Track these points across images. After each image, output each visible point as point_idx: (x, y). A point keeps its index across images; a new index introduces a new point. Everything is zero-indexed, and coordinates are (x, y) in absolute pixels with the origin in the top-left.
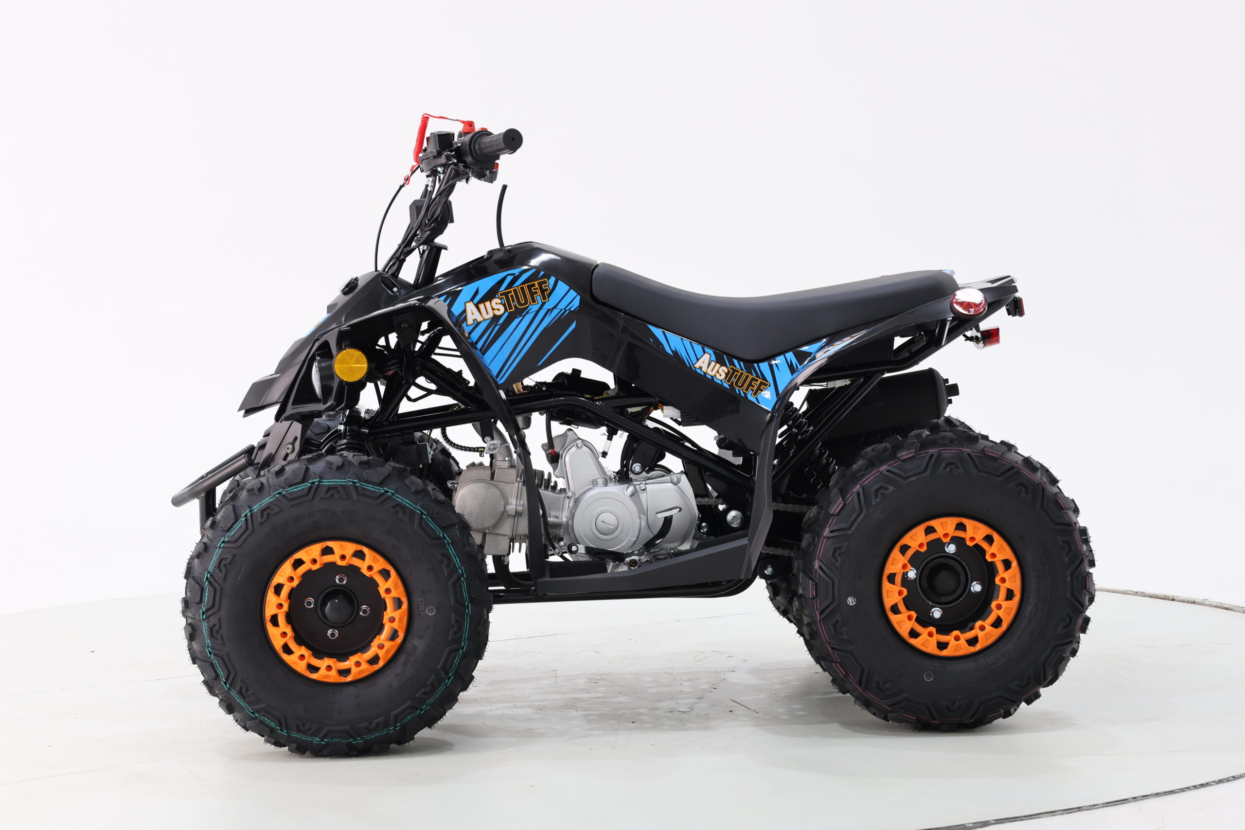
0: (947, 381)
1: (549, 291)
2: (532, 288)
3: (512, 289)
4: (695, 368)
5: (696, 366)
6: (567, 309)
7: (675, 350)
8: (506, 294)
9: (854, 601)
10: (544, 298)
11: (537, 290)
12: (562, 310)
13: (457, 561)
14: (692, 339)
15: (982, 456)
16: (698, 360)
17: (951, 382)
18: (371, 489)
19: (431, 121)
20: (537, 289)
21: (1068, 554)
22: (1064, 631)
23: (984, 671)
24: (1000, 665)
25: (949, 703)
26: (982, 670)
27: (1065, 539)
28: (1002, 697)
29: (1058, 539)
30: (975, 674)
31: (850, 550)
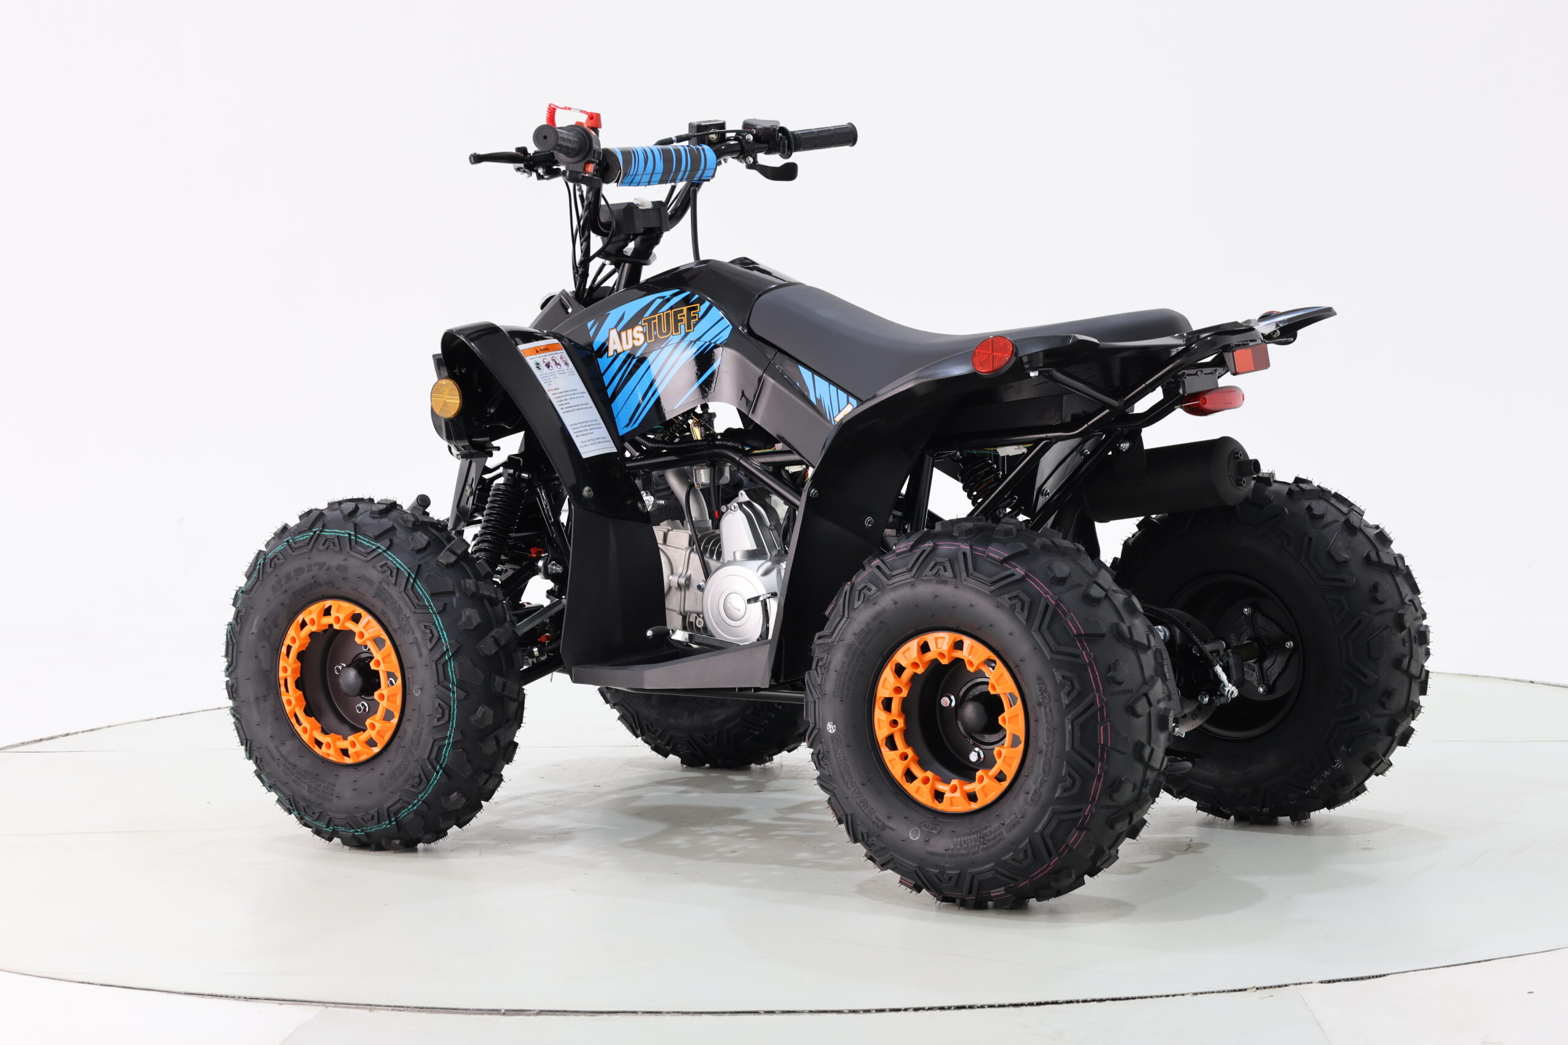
1: (697, 319)
2: (679, 315)
3: (656, 316)
4: (834, 421)
5: (836, 419)
6: (712, 341)
7: (819, 398)
8: (649, 321)
10: (689, 327)
11: (683, 318)
12: (706, 342)
13: (443, 635)
14: (839, 387)
15: (981, 557)
16: (840, 411)
18: (365, 543)
19: (558, 113)
20: (684, 316)
21: (1069, 694)
22: (1066, 795)
23: (976, 836)
24: (992, 830)
25: (938, 871)
26: (974, 833)
27: (1067, 674)
28: (997, 872)
29: (1055, 673)
30: (966, 838)
31: (830, 663)
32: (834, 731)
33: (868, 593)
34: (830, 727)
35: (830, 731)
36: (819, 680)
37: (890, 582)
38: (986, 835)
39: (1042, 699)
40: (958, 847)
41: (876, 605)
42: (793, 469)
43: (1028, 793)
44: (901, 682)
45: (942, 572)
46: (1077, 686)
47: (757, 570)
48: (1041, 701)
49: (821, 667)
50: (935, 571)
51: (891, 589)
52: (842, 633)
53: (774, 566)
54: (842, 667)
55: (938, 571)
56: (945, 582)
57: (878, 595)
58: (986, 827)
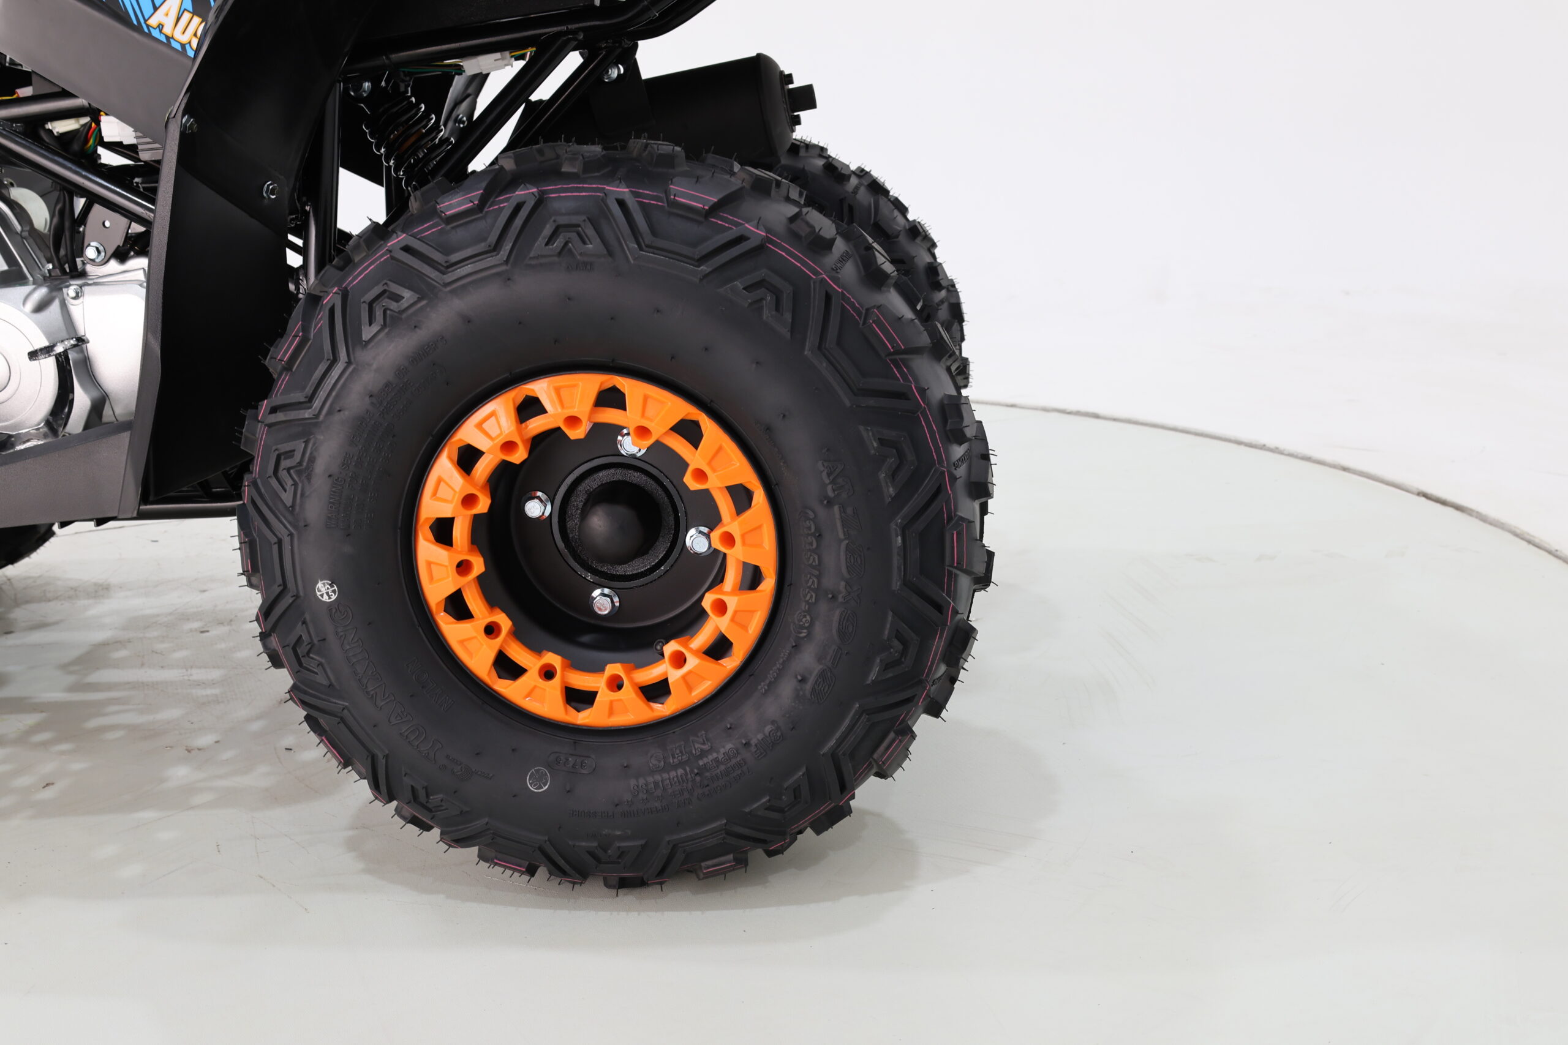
0: (789, 78)
4: (148, 26)
5: (150, 22)
9: (334, 591)
15: (662, 207)
16: (156, 9)
17: (798, 82)
21: (893, 475)
22: (890, 675)
23: (680, 772)
24: (721, 756)
25: (595, 844)
26: (675, 767)
27: (890, 434)
28: (729, 833)
29: (864, 434)
30: (658, 778)
31: (312, 460)
32: (334, 597)
33: (393, 305)
34: (324, 590)
35: (325, 598)
36: (287, 497)
37: (449, 278)
38: (705, 768)
39: (834, 491)
40: (642, 796)
41: (417, 330)
42: (60, 127)
43: (803, 680)
44: (473, 483)
45: (576, 245)
46: (910, 456)
47: (24, 303)
48: (831, 494)
49: (288, 470)
50: (558, 243)
51: (452, 292)
52: (337, 396)
53: (54, 294)
54: (345, 464)
55: (566, 244)
56: (587, 266)
57: (422, 308)
58: (703, 754)
